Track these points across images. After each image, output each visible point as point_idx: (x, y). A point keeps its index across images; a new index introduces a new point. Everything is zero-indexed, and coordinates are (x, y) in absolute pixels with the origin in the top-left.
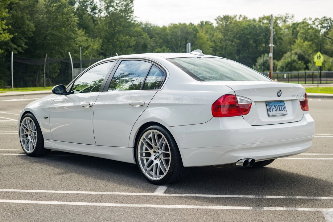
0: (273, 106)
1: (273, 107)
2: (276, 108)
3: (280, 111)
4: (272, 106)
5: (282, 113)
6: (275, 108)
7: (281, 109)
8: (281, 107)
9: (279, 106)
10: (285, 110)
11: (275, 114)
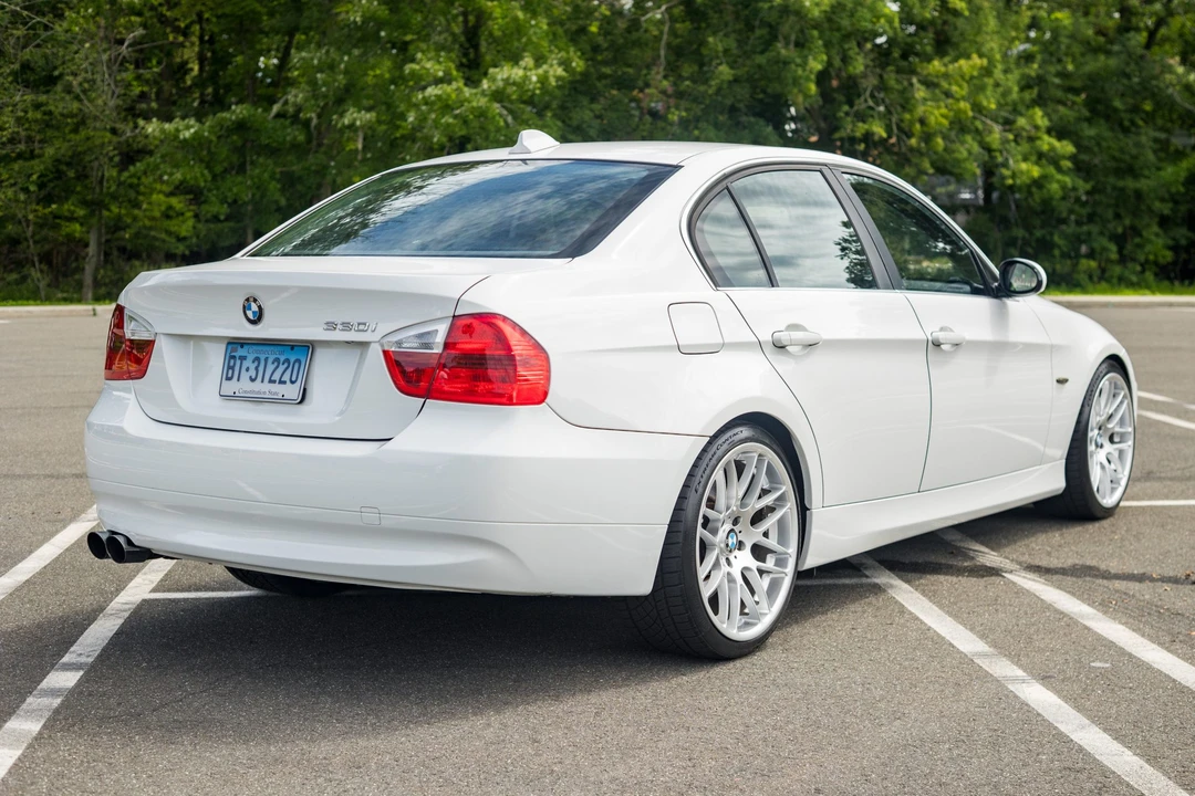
0: (251, 357)
1: (246, 364)
2: (257, 369)
3: (271, 381)
4: (243, 358)
5: (276, 393)
6: (253, 367)
7: (276, 377)
8: (282, 368)
9: (277, 360)
10: (292, 382)
11: (245, 392)
